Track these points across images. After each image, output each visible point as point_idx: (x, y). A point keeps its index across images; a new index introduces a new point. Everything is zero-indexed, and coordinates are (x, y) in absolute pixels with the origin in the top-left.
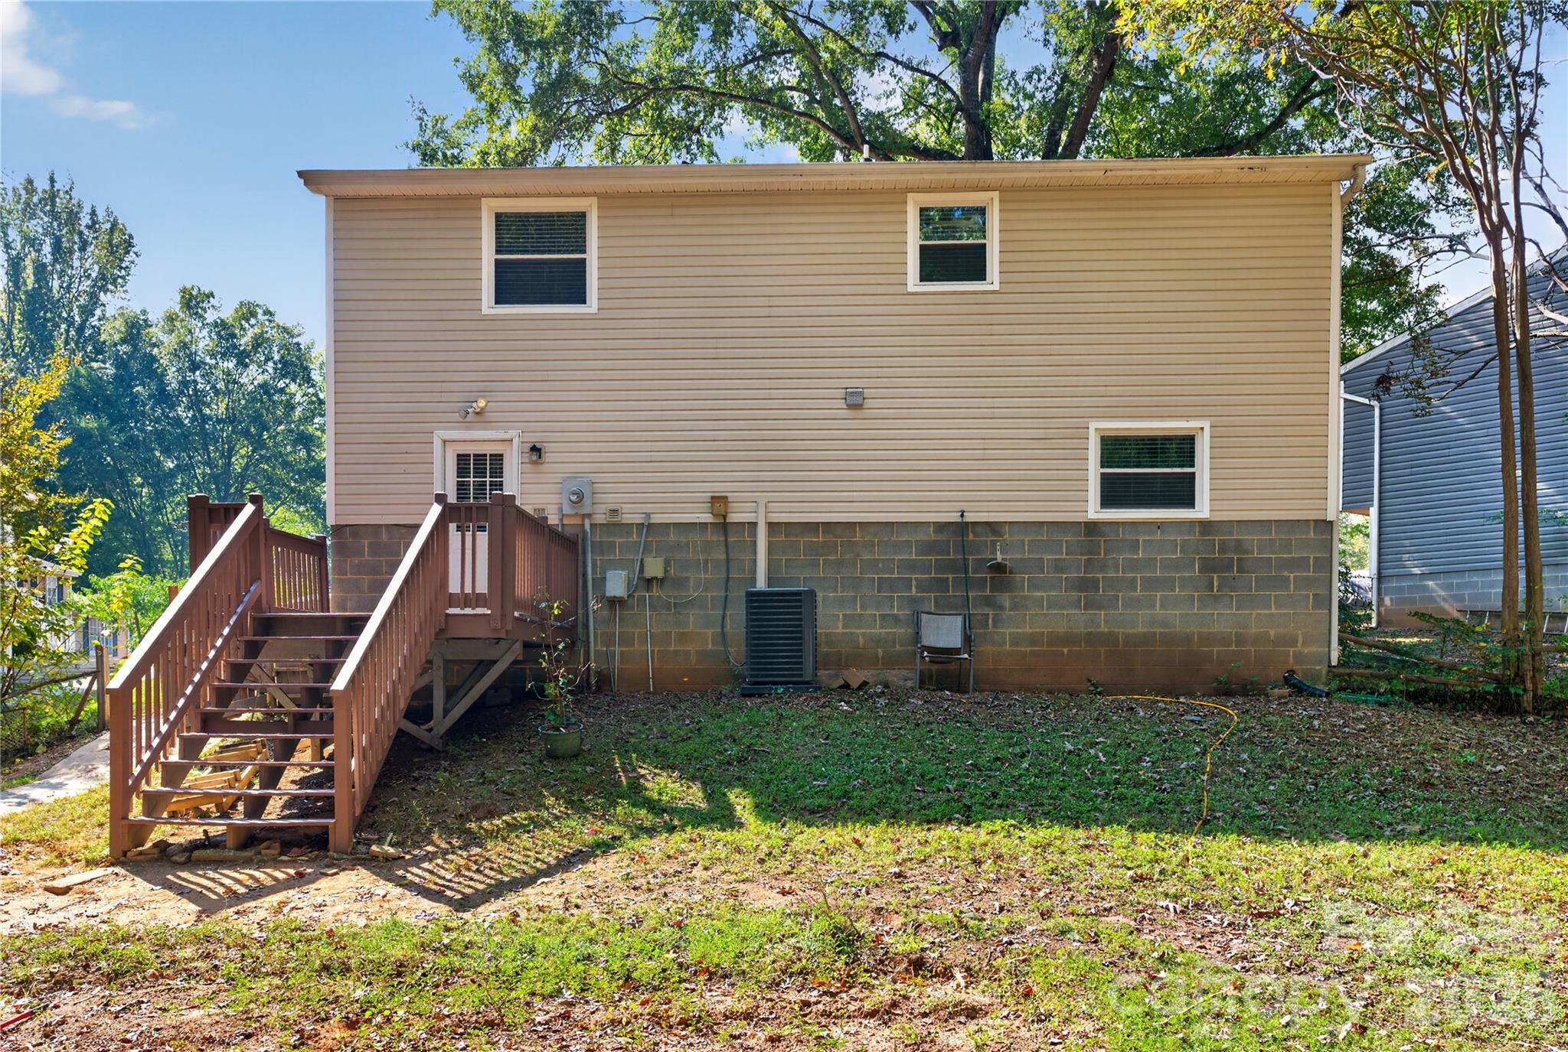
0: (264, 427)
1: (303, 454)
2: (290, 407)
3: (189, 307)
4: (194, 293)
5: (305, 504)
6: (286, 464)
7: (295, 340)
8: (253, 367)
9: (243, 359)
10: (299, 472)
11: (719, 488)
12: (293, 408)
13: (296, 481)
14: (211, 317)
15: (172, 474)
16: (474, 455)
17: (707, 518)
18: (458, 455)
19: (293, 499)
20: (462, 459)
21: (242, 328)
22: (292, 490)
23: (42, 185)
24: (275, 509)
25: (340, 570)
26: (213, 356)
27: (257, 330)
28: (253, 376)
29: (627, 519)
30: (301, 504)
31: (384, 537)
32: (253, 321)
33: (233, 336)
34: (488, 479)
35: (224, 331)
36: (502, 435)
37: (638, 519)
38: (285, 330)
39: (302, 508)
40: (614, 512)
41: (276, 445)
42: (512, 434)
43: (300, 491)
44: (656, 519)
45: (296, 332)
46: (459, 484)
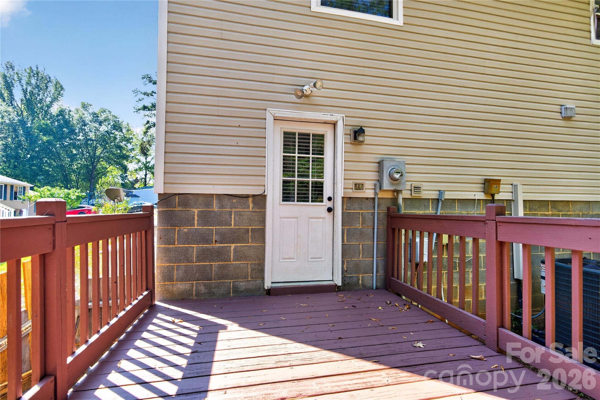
0: (107, 143)
1: (119, 151)
2: (115, 138)
3: (83, 107)
4: (86, 104)
5: (119, 165)
6: (113, 154)
7: (118, 120)
8: (103, 126)
9: (100, 123)
10: (117, 156)
11: (492, 173)
12: (116, 139)
13: (116, 159)
14: (91, 111)
15: (76, 155)
16: (299, 134)
17: (481, 196)
18: (285, 133)
19: (115, 164)
20: (288, 137)
21: (101, 115)
22: (115, 161)
23: (34, 69)
24: (110, 166)
25: (166, 239)
26: (91, 122)
27: (106, 116)
28: (103, 128)
29: (425, 195)
30: (118, 165)
31: (215, 207)
32: (105, 113)
33: (98, 117)
34: (311, 156)
35: (95, 115)
36: (328, 118)
37: (434, 195)
38: (114, 116)
39: (118, 166)
40: (417, 189)
41: (110, 149)
42: (337, 117)
43: (117, 162)
44: (448, 195)
45: (118, 117)
46: (285, 158)
